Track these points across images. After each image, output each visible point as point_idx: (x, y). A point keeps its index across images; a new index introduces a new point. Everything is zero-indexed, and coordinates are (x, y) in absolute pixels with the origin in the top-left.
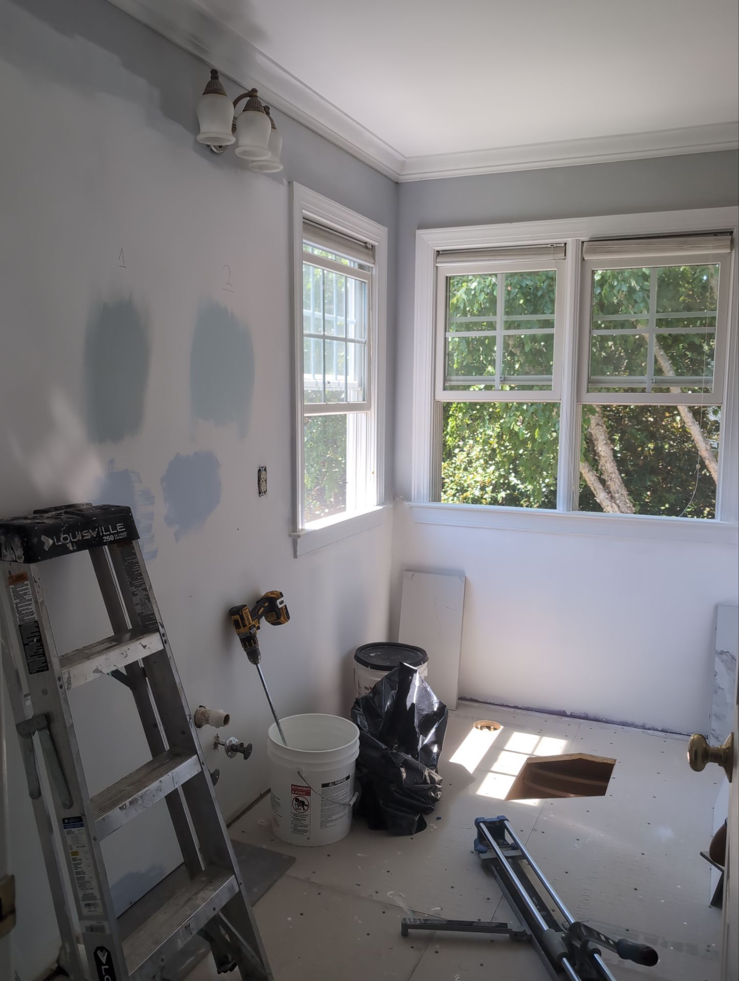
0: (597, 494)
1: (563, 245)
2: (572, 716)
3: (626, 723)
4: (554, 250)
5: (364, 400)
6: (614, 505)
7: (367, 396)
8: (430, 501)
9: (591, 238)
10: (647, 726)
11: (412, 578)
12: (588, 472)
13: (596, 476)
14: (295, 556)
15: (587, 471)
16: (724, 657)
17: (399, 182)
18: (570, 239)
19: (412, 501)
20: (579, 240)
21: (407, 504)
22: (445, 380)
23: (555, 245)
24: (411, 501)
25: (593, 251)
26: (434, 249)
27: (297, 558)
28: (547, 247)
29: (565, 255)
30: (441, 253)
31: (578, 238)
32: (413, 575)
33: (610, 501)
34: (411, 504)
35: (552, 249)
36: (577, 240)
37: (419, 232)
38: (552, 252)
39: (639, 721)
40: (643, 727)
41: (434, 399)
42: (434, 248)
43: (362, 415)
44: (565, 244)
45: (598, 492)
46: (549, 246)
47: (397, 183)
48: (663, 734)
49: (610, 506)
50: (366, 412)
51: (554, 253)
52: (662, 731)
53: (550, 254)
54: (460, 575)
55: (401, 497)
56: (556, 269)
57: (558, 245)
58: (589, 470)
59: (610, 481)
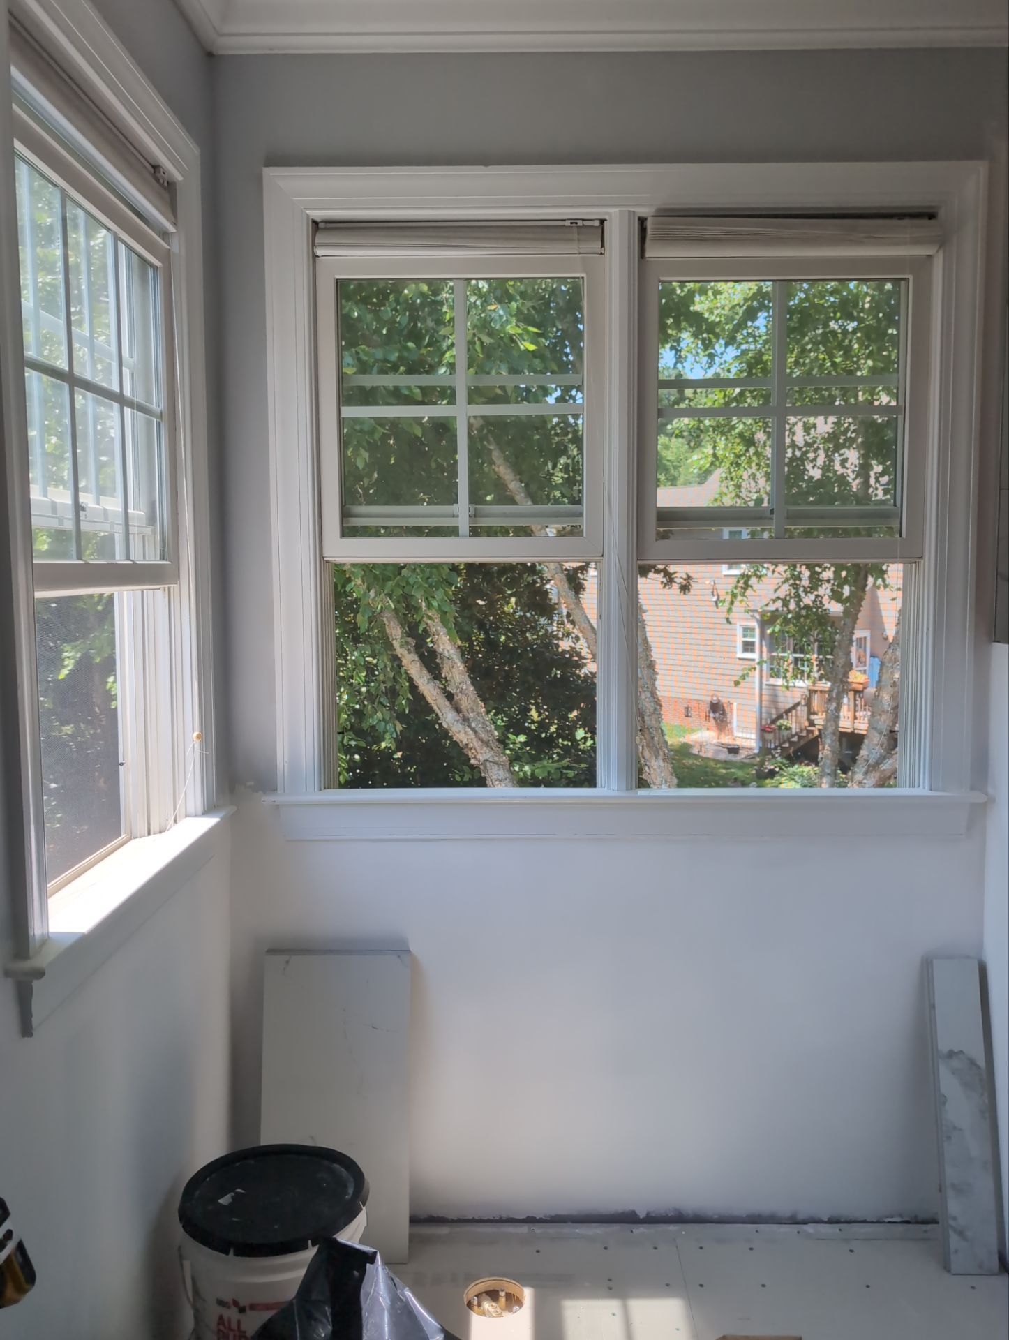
0: (442, 715)
1: (597, 223)
2: (651, 1220)
3: (760, 1216)
4: (579, 234)
5: (163, 558)
6: (468, 730)
7: (171, 548)
8: (320, 790)
9: (659, 210)
10: (801, 1217)
11: (284, 969)
12: (428, 683)
13: (439, 688)
14: (26, 1029)
15: (426, 681)
16: (955, 1063)
17: (215, 53)
18: (614, 211)
19: (280, 791)
20: (634, 212)
21: (269, 799)
22: (345, 514)
23: (580, 223)
24: (276, 790)
25: (666, 237)
26: (308, 216)
27: (31, 1035)
28: (564, 226)
29: (603, 246)
30: (321, 225)
31: (632, 209)
32: (287, 962)
33: (461, 724)
34: (279, 798)
35: (575, 230)
36: (629, 211)
37: (271, 173)
38: (576, 236)
39: (784, 1209)
40: (794, 1221)
41: (322, 556)
42: (307, 212)
43: (156, 595)
44: (602, 221)
45: (443, 712)
46: (567, 223)
47: (210, 55)
48: (834, 1229)
49: (463, 731)
50: (167, 586)
51: (579, 240)
52: (831, 1221)
53: (571, 240)
54: (397, 949)
55: (252, 783)
56: (584, 275)
57: (586, 223)
58: (428, 680)
59: (460, 694)
